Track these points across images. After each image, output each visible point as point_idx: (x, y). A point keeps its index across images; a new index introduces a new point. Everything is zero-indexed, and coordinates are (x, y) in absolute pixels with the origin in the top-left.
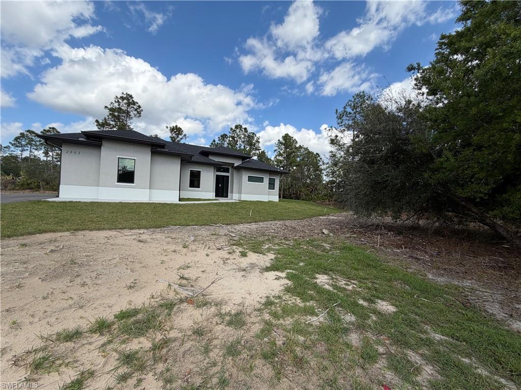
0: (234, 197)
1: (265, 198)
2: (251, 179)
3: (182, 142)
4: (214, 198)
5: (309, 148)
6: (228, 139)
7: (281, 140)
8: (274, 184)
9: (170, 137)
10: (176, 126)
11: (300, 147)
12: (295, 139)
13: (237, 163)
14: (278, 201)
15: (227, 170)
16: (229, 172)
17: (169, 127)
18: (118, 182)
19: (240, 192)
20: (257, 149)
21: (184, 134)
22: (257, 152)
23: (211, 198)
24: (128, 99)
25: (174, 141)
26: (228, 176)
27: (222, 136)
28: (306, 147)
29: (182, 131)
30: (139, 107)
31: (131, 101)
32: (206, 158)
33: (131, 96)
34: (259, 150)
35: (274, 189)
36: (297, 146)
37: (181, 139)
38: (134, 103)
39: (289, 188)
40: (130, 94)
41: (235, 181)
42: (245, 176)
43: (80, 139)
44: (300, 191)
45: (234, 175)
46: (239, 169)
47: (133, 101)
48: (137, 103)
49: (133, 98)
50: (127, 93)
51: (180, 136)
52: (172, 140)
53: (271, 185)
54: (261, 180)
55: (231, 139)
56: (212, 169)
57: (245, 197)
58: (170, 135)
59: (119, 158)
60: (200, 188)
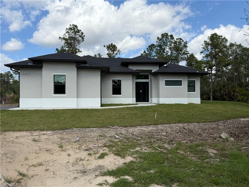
0: (154, 101)
1: (185, 101)
2: (168, 83)
3: (117, 57)
4: (135, 103)
5: (242, 45)
6: (156, 48)
7: (208, 41)
8: (194, 86)
9: (107, 54)
10: (112, 44)
11: (232, 45)
12: (224, 38)
13: (155, 69)
14: (200, 103)
15: (147, 77)
16: (148, 79)
17: (106, 45)
18: (54, 94)
19: (158, 96)
20: (184, 53)
21: (118, 50)
22: (186, 56)
23: (131, 103)
24: (74, 29)
25: (110, 57)
26: (148, 82)
27: (149, 46)
28: (238, 44)
29: (116, 47)
30: (82, 33)
31: (76, 30)
32: (126, 68)
33: (76, 26)
34: (186, 54)
35: (194, 91)
36: (228, 44)
37: (116, 54)
38: (79, 31)
39: (220, 89)
40: (75, 25)
41: (154, 86)
42: (162, 82)
43: (29, 64)
44: (234, 91)
45: (153, 81)
46: (156, 74)
47: (78, 29)
48: (81, 31)
49: (77, 27)
50: (73, 25)
51: (115, 52)
52: (109, 56)
53: (191, 88)
54: (179, 83)
55: (158, 48)
56: (131, 78)
57: (164, 101)
58: (107, 52)
59: (54, 75)
60: (121, 95)
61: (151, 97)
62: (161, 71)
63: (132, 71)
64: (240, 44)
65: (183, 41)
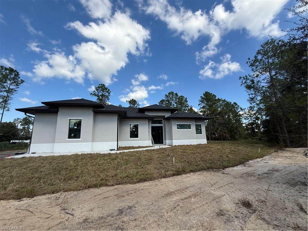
0: (167, 143)
6: (165, 102)
7: (203, 96)
8: (201, 130)
10: (133, 99)
13: (167, 115)
14: (206, 143)
15: (160, 122)
16: (162, 123)
18: (68, 138)
19: (171, 138)
23: (149, 146)
26: (162, 127)
32: (143, 114)
34: (187, 106)
35: (201, 134)
37: (137, 106)
40: (103, 84)
41: (167, 130)
45: (166, 125)
47: (105, 87)
48: (107, 88)
54: (189, 127)
56: (147, 122)
59: (70, 120)
60: (138, 138)
61: (165, 139)
62: (173, 116)
63: (148, 116)
64: (225, 100)
65: (184, 97)
